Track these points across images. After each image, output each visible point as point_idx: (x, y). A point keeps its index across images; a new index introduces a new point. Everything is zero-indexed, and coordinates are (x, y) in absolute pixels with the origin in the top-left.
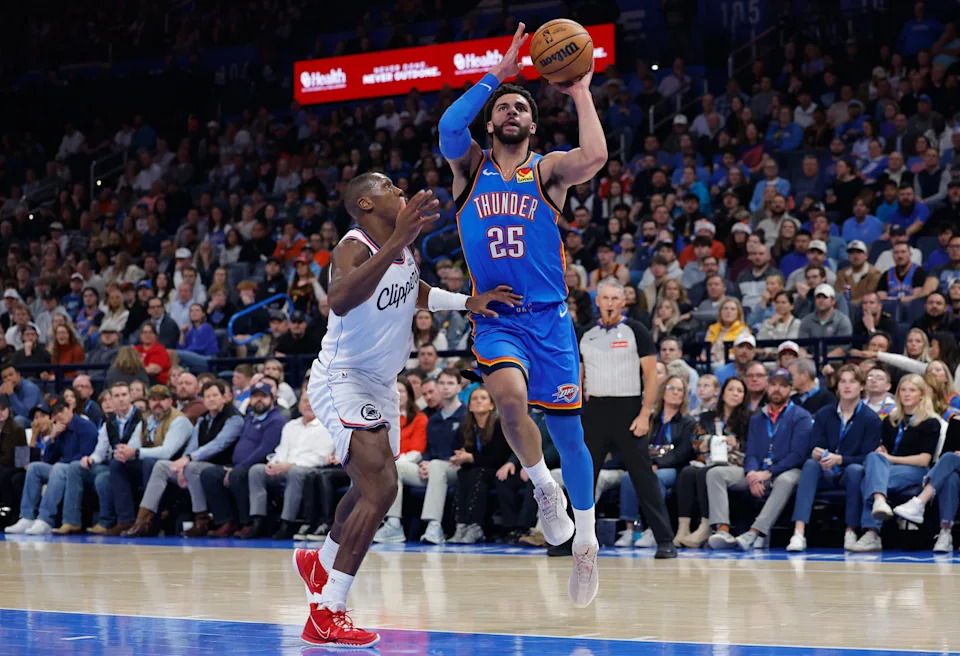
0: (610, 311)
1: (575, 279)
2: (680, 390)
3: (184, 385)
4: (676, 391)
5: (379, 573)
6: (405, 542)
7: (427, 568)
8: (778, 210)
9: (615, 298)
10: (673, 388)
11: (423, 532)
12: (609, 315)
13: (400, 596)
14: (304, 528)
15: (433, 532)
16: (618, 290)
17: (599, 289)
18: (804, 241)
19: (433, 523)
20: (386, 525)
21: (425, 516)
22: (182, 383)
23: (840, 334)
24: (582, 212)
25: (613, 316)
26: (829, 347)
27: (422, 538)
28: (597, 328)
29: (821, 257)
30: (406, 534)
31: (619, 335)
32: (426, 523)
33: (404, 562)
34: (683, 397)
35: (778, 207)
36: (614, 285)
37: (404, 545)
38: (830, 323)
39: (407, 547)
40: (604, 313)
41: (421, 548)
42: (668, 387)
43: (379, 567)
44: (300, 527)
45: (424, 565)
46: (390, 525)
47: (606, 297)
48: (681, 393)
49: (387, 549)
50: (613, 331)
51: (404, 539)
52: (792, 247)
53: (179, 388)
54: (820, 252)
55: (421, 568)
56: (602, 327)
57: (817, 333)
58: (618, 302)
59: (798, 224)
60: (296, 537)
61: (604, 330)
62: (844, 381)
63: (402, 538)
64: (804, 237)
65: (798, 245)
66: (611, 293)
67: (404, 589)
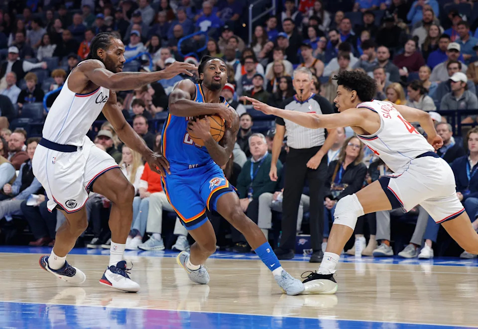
0: (302, 90)
1: (282, 67)
2: (357, 146)
3: (13, 142)
4: (354, 147)
5: (146, 271)
6: (164, 250)
7: (178, 268)
8: (427, 21)
9: (305, 81)
10: (352, 145)
11: (174, 243)
12: (301, 93)
13: (159, 287)
14: (95, 240)
15: (180, 244)
16: (307, 75)
17: (294, 74)
18: (446, 42)
19: (181, 237)
20: (151, 238)
21: (176, 232)
22: (11, 140)
23: (469, 108)
24: (289, 22)
25: (304, 92)
26: (462, 117)
27: (173, 247)
28: (294, 102)
29: (457, 55)
30: (165, 245)
31: (310, 108)
32: (177, 236)
33: (163, 263)
34: (360, 152)
35: (427, 18)
36: (304, 72)
37: (164, 252)
38: (463, 99)
39: (165, 253)
40: (298, 92)
41: (173, 255)
42: (349, 144)
43: (146, 267)
44: (92, 240)
45: (175, 265)
46: (154, 238)
47: (298, 80)
48: (358, 149)
49: (151, 255)
50: (305, 104)
51: (164, 248)
52: (437, 46)
53: (10, 143)
54: (456, 50)
55: (173, 268)
56: (298, 102)
57: (453, 107)
58: (307, 83)
59: (442, 30)
60: (89, 246)
61: (299, 104)
62: (472, 140)
63: (162, 247)
64: (446, 40)
65: (441, 45)
66: (303, 77)
67: (162, 282)
